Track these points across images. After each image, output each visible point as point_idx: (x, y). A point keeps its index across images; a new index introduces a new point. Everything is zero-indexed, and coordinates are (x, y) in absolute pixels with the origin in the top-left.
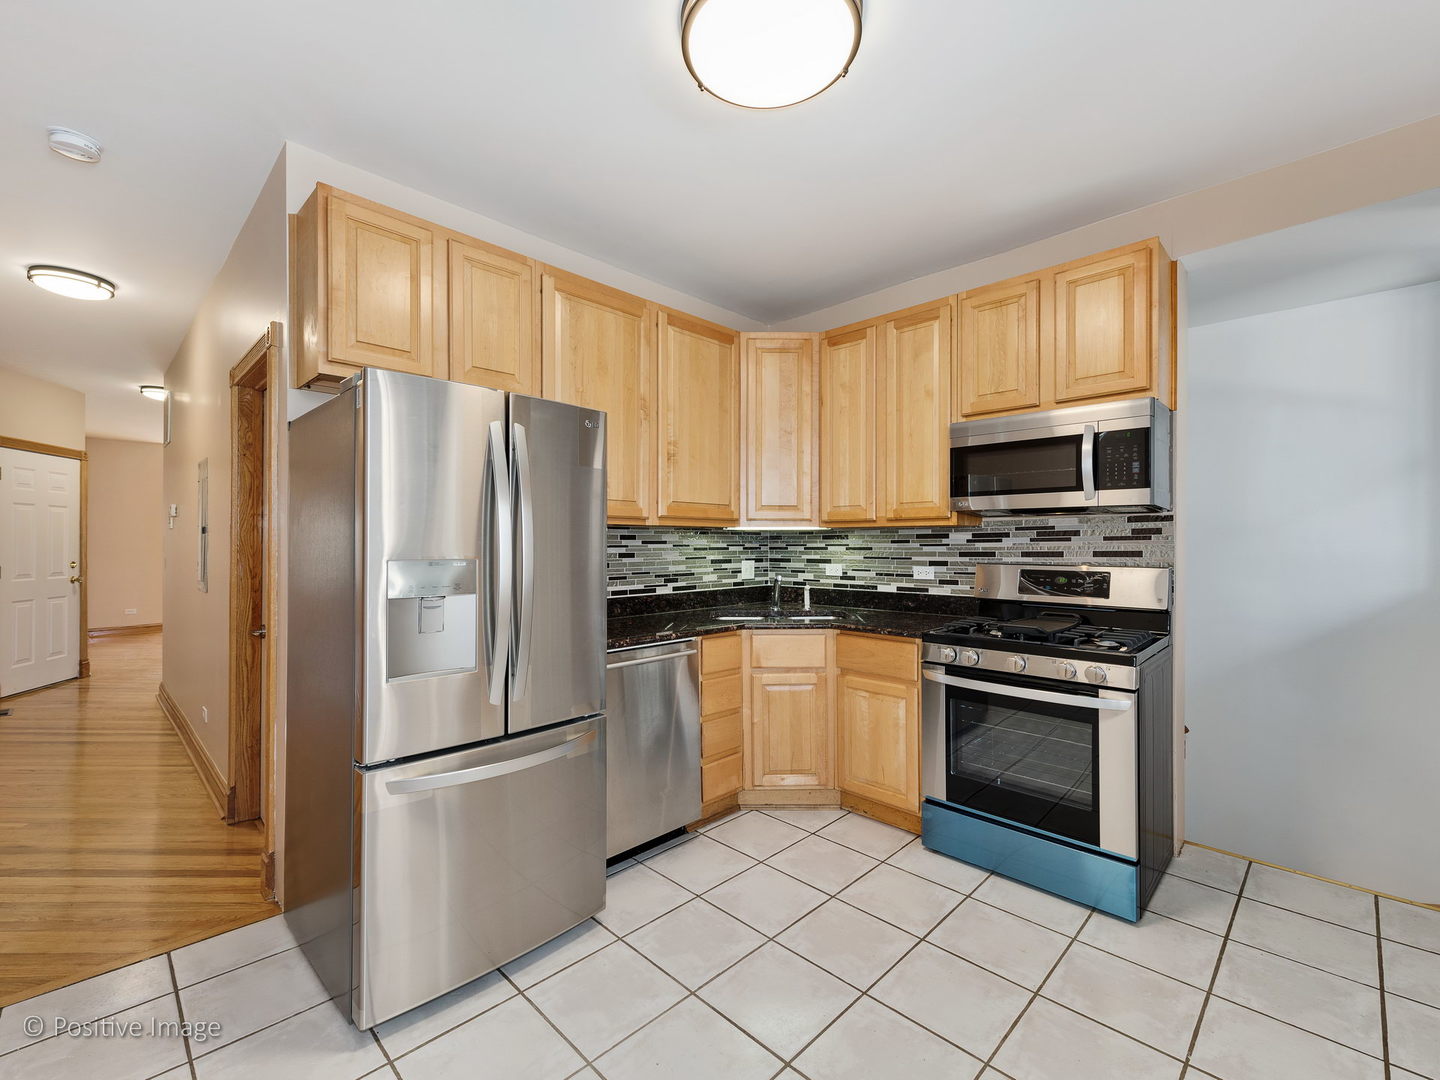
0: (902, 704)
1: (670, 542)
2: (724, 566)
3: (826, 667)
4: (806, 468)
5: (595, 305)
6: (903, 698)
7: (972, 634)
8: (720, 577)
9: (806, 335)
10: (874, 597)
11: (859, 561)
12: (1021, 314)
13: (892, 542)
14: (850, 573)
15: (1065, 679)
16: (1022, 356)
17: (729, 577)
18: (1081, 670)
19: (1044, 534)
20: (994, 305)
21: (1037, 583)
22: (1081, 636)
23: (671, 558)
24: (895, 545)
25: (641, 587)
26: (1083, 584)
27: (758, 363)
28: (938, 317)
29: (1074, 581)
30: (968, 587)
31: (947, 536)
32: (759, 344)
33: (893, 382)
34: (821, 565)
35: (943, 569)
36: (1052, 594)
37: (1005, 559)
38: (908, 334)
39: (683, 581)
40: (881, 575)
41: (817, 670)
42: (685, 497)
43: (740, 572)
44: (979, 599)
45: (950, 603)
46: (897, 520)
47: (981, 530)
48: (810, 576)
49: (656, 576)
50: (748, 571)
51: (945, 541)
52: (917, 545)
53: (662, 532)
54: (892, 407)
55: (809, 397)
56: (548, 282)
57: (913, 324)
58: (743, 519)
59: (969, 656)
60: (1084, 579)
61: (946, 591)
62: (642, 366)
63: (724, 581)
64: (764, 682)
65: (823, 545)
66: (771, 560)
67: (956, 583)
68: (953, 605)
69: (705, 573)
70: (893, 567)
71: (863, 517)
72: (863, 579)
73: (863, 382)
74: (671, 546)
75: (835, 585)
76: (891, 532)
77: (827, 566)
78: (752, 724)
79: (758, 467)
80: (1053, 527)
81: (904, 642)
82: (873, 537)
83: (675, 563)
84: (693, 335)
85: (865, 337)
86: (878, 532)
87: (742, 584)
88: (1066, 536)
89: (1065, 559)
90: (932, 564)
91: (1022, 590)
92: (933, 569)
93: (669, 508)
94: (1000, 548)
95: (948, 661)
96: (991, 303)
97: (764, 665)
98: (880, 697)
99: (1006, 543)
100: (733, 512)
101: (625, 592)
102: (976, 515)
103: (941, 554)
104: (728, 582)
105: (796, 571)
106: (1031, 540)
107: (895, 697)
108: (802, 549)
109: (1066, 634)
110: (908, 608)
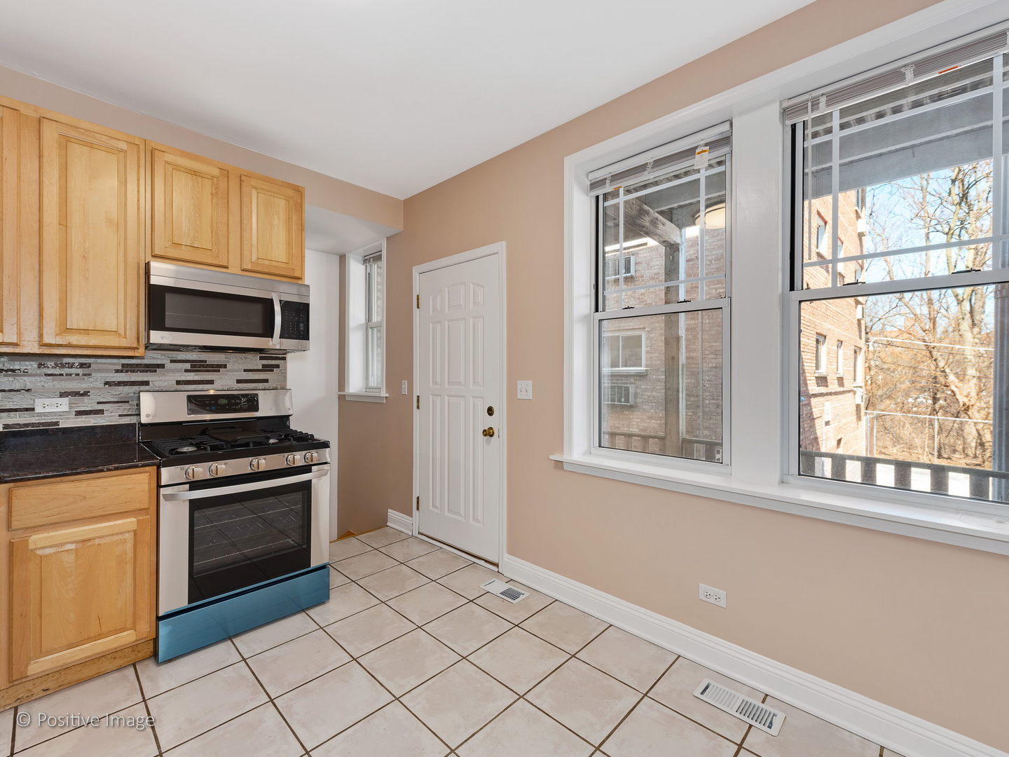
12: (214, 191)
16: (215, 225)
19: (197, 366)
20: (189, 171)
21: (203, 405)
26: (240, 403)
29: (233, 401)
35: (82, 399)
36: (216, 412)
67: (100, 412)
80: (206, 361)
88: (216, 368)
90: (64, 394)
91: (190, 412)
92: (66, 399)
106: (186, 371)
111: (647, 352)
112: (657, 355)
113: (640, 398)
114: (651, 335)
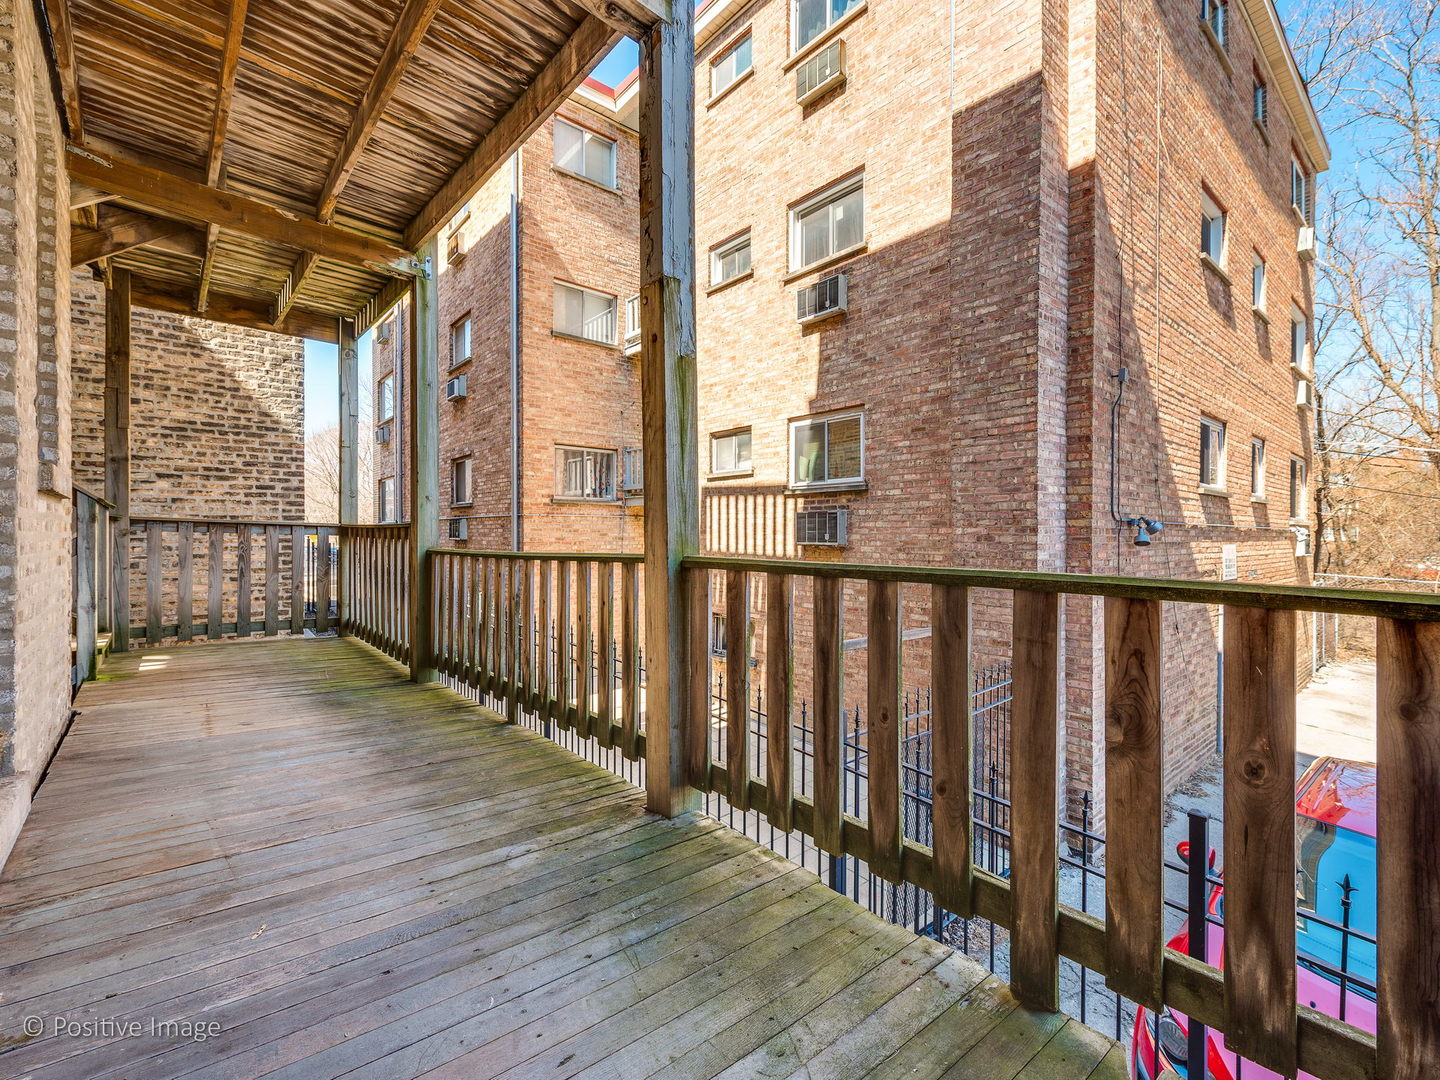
111: (868, 448)
112: (883, 452)
113: (856, 533)
114: (874, 417)
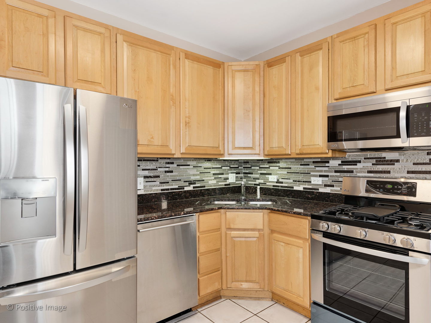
0: (301, 250)
1: (192, 165)
2: (220, 176)
3: (264, 229)
4: (257, 129)
5: (145, 49)
6: (301, 248)
7: (338, 216)
8: (218, 182)
9: (257, 63)
10: (292, 192)
11: (285, 174)
12: (366, 43)
13: (301, 165)
14: (281, 180)
15: (389, 244)
16: (366, 66)
17: (223, 182)
18: (399, 240)
19: (380, 161)
20: (351, 40)
21: (376, 188)
22: (399, 219)
23: (192, 173)
24: (302, 167)
25: (177, 187)
26: (401, 189)
27: (233, 77)
28: (321, 49)
29: (396, 187)
30: (339, 189)
31: (328, 162)
32: (234, 68)
33: (299, 83)
34: (267, 176)
35: (326, 179)
36: (384, 194)
37: (359, 175)
38: (306, 59)
39: (198, 184)
40: (296, 181)
41: (259, 230)
42: (194, 144)
43: (228, 179)
44: (344, 195)
45: (330, 196)
46: (301, 154)
47: (346, 159)
48: (262, 181)
49: (184, 182)
50: (232, 179)
51: (327, 165)
52: (313, 167)
53: (187, 161)
54: (299, 96)
55: (259, 94)
56: (120, 38)
57: (308, 54)
58: (226, 154)
59: (335, 228)
60: (402, 186)
61: (328, 190)
62: (171, 79)
63: (220, 183)
64: (232, 236)
65: (268, 166)
66: (244, 173)
67: (333, 186)
68: (331, 197)
69: (210, 180)
70: (301, 178)
71: (284, 153)
72: (287, 183)
73: (284, 83)
74: (192, 167)
75: (274, 186)
76: (300, 160)
77: (270, 176)
78: (226, 256)
79: (233, 128)
80: (385, 158)
81: (301, 218)
82: (292, 162)
83: (194, 175)
84: (199, 63)
85: (285, 62)
86: (294, 160)
87: (229, 185)
88: (392, 162)
89: (392, 175)
90: (320, 176)
91: (367, 191)
92: (321, 178)
93: (186, 149)
94: (356, 169)
95: (324, 230)
96: (349, 39)
97: (232, 227)
98: (290, 246)
99: (359, 166)
100: (220, 151)
101: (168, 189)
102: (343, 151)
103: (325, 171)
104: (222, 184)
105: (255, 179)
106: (373, 164)
107: (297, 246)
108: (258, 168)
109: (390, 218)
110: (308, 198)
